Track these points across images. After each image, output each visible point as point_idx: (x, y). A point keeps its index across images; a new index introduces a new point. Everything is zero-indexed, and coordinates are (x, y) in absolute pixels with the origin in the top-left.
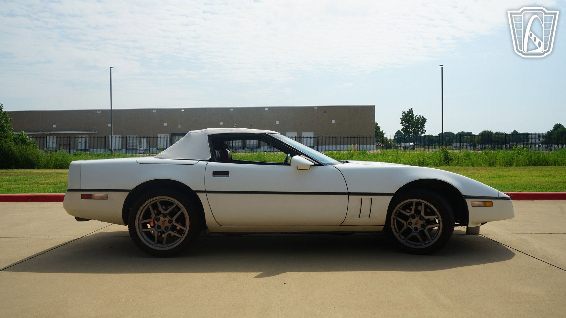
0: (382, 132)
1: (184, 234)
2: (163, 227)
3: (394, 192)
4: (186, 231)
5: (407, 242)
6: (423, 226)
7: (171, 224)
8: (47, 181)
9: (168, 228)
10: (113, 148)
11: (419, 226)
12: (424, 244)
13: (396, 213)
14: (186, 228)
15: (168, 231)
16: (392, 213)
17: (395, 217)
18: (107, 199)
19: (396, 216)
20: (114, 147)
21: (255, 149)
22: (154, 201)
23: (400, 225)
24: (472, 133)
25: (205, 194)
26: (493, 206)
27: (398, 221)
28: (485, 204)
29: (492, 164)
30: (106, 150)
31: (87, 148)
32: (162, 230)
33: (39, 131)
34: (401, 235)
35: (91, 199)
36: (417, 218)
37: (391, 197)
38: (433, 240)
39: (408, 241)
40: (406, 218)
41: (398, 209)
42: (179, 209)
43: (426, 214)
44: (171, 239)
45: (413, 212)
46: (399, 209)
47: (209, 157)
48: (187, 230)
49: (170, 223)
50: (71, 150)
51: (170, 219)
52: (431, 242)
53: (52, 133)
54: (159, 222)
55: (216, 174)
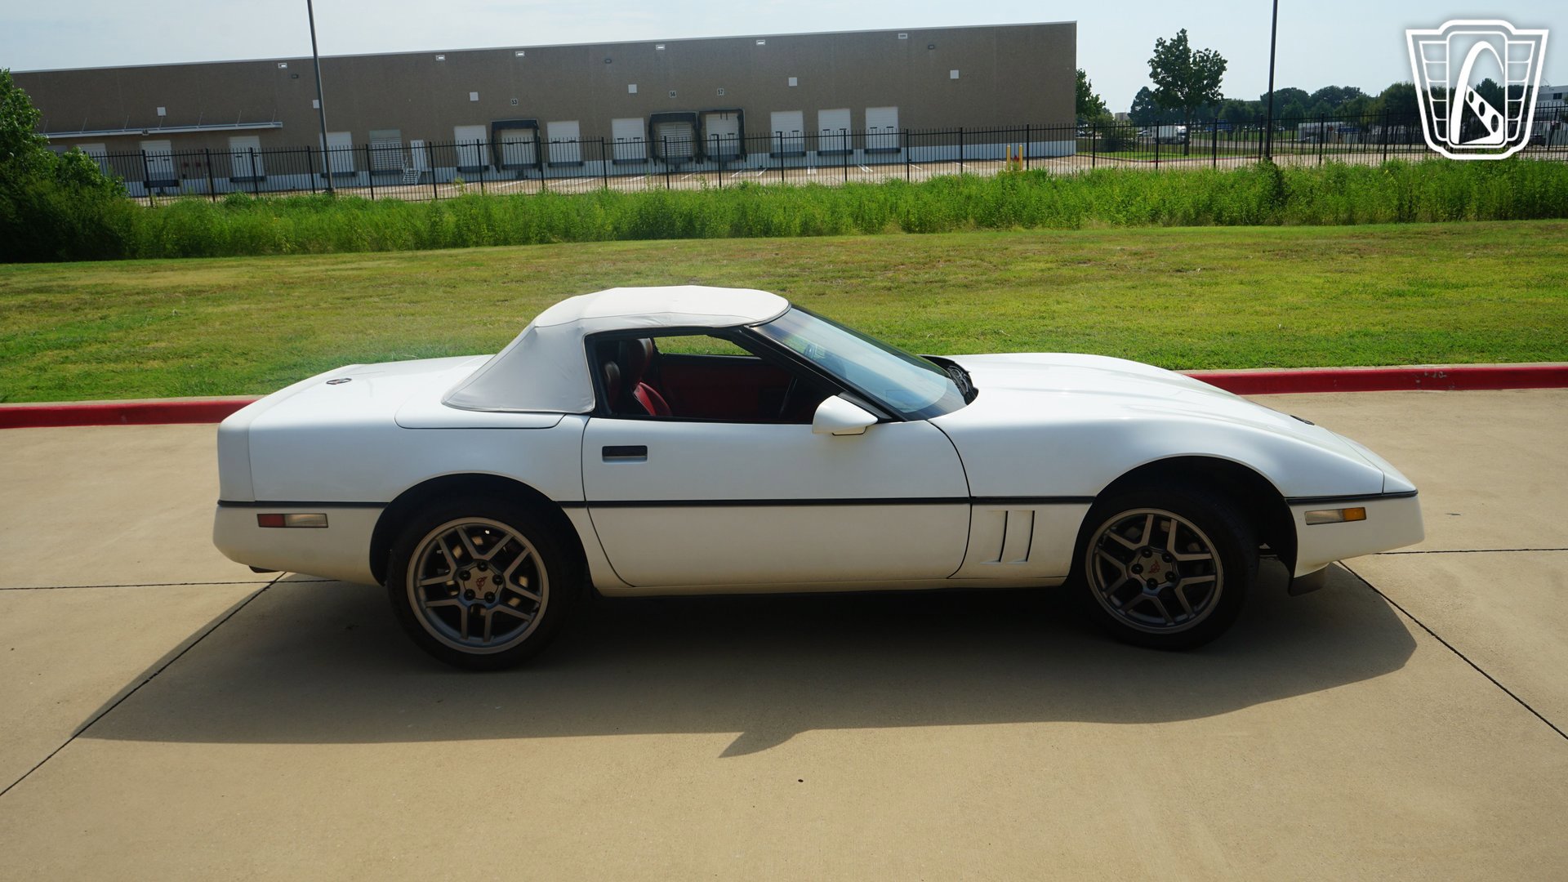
0: (1097, 98)
1: (537, 610)
2: (480, 595)
3: (1095, 494)
4: (540, 604)
5: (1128, 616)
6: (1171, 576)
7: (501, 587)
8: (163, 344)
9: (492, 594)
10: (332, 170)
11: (1160, 577)
12: (1173, 624)
13: (1101, 539)
14: (542, 595)
15: (495, 605)
16: (1089, 542)
17: (1096, 552)
18: (327, 527)
19: (1099, 547)
20: (333, 168)
21: (730, 161)
22: (453, 529)
23: (1111, 573)
24: (1361, 91)
25: (584, 510)
26: (1365, 518)
27: (1104, 562)
28: (1344, 515)
29: (1406, 206)
30: (312, 176)
31: (260, 173)
32: (479, 602)
33: (119, 127)
34: (1112, 597)
35: (284, 526)
36: (1157, 556)
37: (1089, 506)
38: (1198, 613)
39: (1131, 612)
40: (1127, 556)
41: (1106, 530)
42: (521, 548)
43: (1182, 547)
44: (504, 624)
45: (1145, 541)
46: (1108, 531)
47: (591, 403)
48: (543, 599)
49: (497, 583)
50: (216, 179)
51: (498, 572)
52: (1193, 618)
53: (159, 131)
54: (470, 581)
55: (611, 453)
